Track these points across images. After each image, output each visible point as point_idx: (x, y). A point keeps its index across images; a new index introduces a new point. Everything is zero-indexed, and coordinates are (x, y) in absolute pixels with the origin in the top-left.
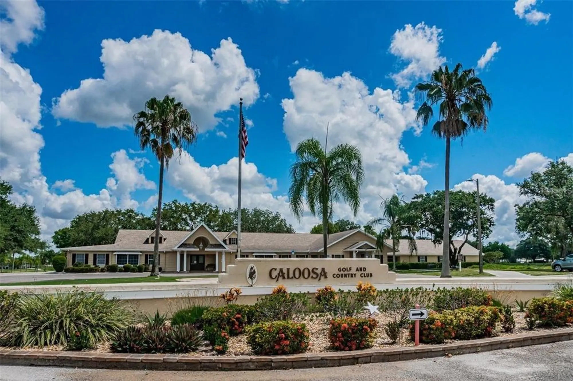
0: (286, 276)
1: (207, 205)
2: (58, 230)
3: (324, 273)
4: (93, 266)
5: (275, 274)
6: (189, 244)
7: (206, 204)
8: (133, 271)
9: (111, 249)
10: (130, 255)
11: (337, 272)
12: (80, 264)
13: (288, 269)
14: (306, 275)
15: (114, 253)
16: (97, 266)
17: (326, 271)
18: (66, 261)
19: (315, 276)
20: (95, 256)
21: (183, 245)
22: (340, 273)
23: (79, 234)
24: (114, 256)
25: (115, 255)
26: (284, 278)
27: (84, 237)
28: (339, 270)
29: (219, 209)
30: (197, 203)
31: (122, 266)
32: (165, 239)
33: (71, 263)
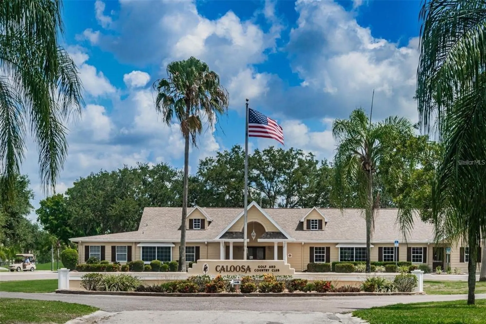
0: (226, 270)
1: (293, 153)
2: (45, 199)
3: (249, 269)
4: (111, 263)
5: (219, 269)
6: (236, 232)
7: (291, 150)
8: (163, 269)
9: (134, 240)
10: (158, 248)
11: (257, 268)
12: (95, 260)
13: (227, 266)
14: (238, 270)
15: (138, 245)
16: (116, 263)
17: (250, 267)
18: (77, 256)
19: (243, 270)
20: (113, 248)
21: (228, 234)
22: (259, 269)
23: (84, 210)
24: (137, 249)
25: (140, 247)
26: (224, 271)
27: (91, 216)
28: (259, 267)
29: (315, 159)
30: (275, 149)
31: (149, 263)
32: (210, 222)
33: (84, 259)
